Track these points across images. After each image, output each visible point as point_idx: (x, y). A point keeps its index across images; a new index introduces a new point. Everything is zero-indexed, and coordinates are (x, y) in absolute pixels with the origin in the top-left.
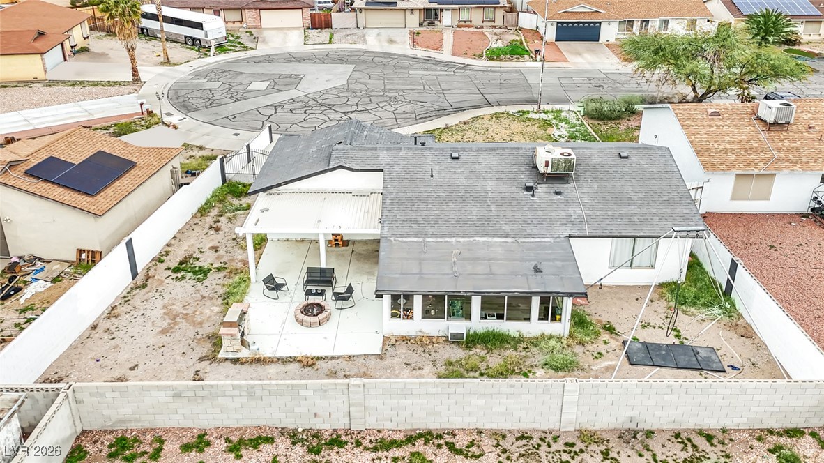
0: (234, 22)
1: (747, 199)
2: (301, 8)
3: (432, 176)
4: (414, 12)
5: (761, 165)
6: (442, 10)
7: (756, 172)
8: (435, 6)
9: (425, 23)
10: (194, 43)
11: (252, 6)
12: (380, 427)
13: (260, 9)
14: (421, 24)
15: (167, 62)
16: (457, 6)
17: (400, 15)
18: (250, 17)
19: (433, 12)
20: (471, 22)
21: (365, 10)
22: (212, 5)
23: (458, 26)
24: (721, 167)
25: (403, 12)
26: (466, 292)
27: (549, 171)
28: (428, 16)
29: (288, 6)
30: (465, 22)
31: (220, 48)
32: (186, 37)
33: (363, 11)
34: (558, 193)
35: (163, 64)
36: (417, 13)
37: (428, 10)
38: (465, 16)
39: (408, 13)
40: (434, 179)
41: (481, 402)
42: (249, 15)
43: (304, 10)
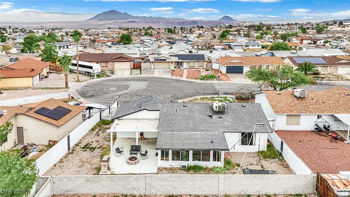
0: (104, 67)
1: (292, 125)
2: (130, 62)
3: (177, 112)
4: (173, 63)
5: (295, 111)
6: (183, 62)
7: (293, 114)
8: (180, 61)
9: (177, 67)
10: (89, 74)
11: (111, 61)
12: (156, 194)
13: (114, 62)
14: (175, 68)
15: (78, 81)
16: (189, 61)
17: (167, 64)
18: (110, 65)
19: (180, 64)
20: (194, 67)
21: (154, 62)
22: (96, 60)
23: (189, 68)
24: (281, 112)
25: (168, 63)
26: (187, 149)
27: (217, 110)
28: (178, 65)
29: (125, 61)
30: (192, 66)
31: (98, 76)
32: (85, 72)
33: (153, 63)
34: (220, 118)
35: (76, 81)
36: (174, 63)
37: (178, 62)
38: (192, 64)
39: (170, 63)
40: (177, 113)
41: (191, 183)
42: (110, 64)
43: (131, 62)
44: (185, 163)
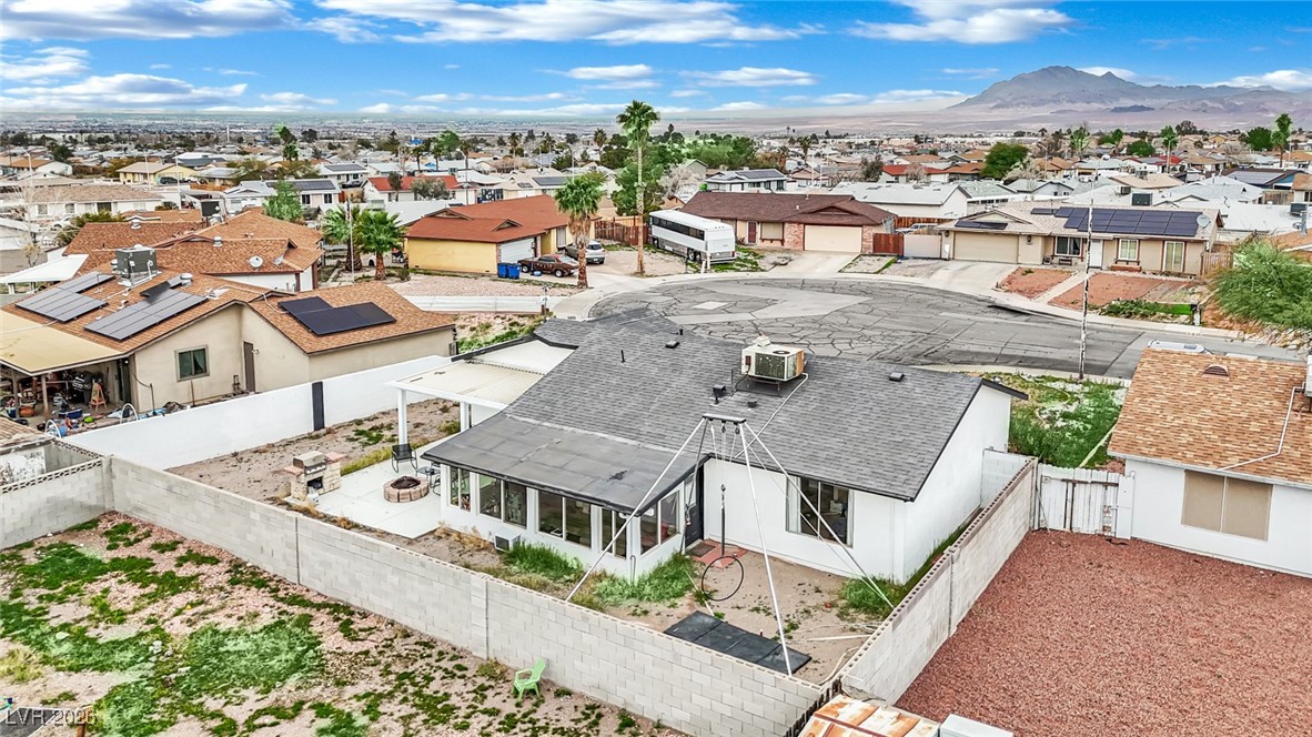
0: (772, 241)
1: (1215, 528)
2: (861, 226)
3: (623, 361)
4: (1034, 240)
6: (1085, 240)
8: (1073, 233)
9: (1056, 260)
10: (694, 258)
11: (795, 219)
13: (805, 224)
14: (1046, 261)
15: (641, 273)
16: (1111, 236)
17: (1009, 244)
18: (790, 233)
19: (1070, 245)
20: (1138, 263)
21: (955, 232)
22: (747, 216)
23: (1113, 269)
25: (1013, 240)
28: (1062, 249)
29: (841, 222)
30: (1127, 262)
31: (721, 265)
32: (689, 249)
33: (952, 235)
34: (752, 405)
35: (635, 274)
36: (1038, 243)
37: (1062, 240)
38: (1127, 252)
39: (1023, 241)
40: (626, 365)
42: (791, 231)
43: (866, 228)
44: (510, 532)
